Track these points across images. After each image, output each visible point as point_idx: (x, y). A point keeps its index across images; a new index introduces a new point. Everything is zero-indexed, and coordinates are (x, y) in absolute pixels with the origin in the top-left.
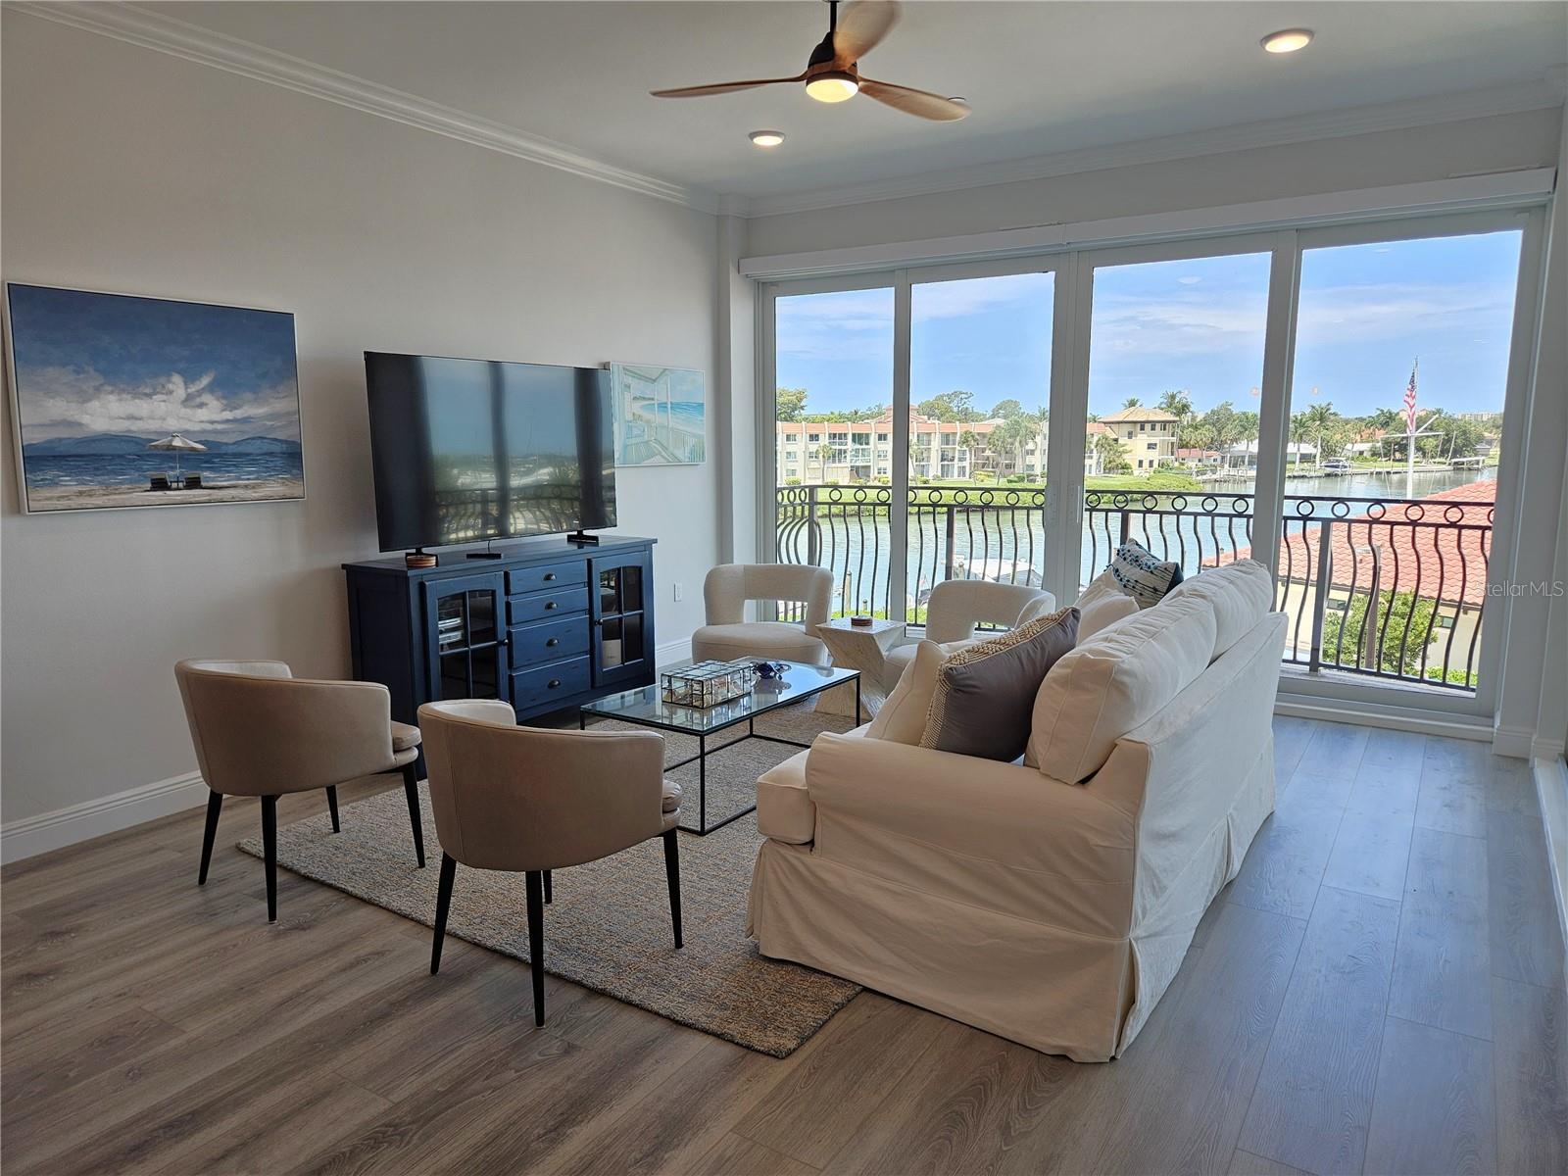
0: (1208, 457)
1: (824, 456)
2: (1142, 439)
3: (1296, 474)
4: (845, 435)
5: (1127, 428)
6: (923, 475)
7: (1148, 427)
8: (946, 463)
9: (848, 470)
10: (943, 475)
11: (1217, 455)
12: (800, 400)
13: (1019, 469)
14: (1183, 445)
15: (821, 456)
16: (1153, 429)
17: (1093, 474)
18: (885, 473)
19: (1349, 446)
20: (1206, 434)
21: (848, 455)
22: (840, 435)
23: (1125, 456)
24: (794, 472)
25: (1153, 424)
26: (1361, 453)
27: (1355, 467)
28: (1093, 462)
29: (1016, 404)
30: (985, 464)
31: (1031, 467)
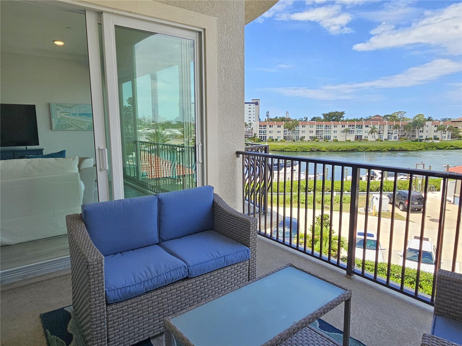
1: (346, 132)
4: (354, 125)
5: (461, 124)
6: (381, 139)
8: (389, 135)
9: (354, 137)
10: (388, 139)
13: (417, 137)
15: (345, 132)
17: (446, 139)
18: (367, 138)
21: (355, 132)
22: (352, 125)
23: (460, 133)
24: (336, 137)
28: (446, 135)
29: (423, 115)
30: (404, 135)
31: (422, 137)
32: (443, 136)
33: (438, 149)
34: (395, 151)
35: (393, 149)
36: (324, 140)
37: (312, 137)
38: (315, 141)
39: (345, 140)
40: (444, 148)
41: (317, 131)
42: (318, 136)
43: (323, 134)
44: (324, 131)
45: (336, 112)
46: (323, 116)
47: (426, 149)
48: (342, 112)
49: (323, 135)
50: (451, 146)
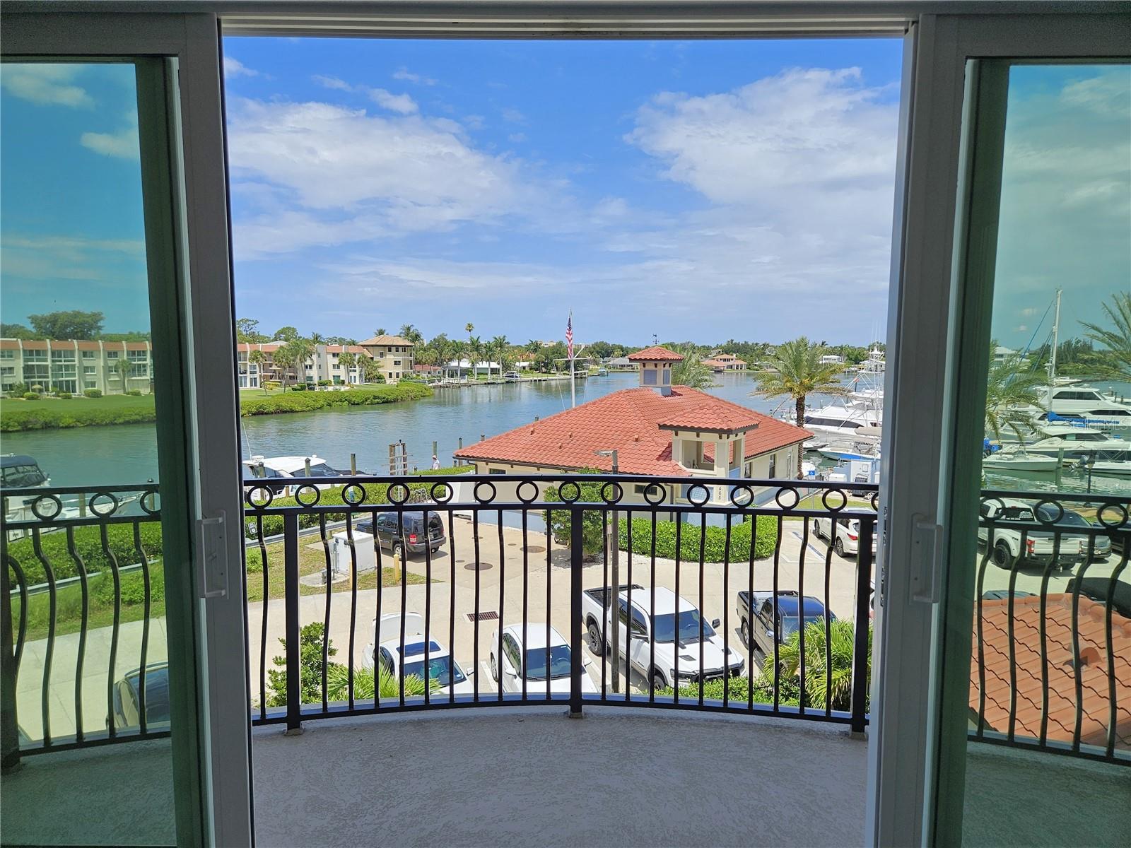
0: (435, 370)
1: (123, 371)
2: (391, 357)
3: (489, 381)
4: (145, 352)
5: (380, 350)
7: (393, 349)
9: (148, 383)
11: (440, 369)
12: (96, 322)
13: (301, 379)
14: (418, 362)
15: (120, 370)
16: (397, 351)
17: (358, 383)
19: (517, 364)
20: (433, 355)
21: (149, 369)
22: (139, 352)
23: (380, 370)
24: (93, 384)
25: (397, 347)
26: (524, 368)
27: (524, 377)
28: (357, 374)
29: (294, 330)
30: (273, 376)
31: (310, 378)
32: (351, 377)
33: (352, 404)
34: (267, 414)
35: (261, 410)
36: (54, 393)
37: (11, 385)
38: (24, 399)
39: (121, 393)
40: (362, 403)
41: (28, 370)
42: (33, 383)
43: (48, 377)
44: (50, 369)
45: (77, 314)
46: (33, 325)
47: (330, 406)
48: (95, 315)
49: (50, 380)
50: (375, 398)
